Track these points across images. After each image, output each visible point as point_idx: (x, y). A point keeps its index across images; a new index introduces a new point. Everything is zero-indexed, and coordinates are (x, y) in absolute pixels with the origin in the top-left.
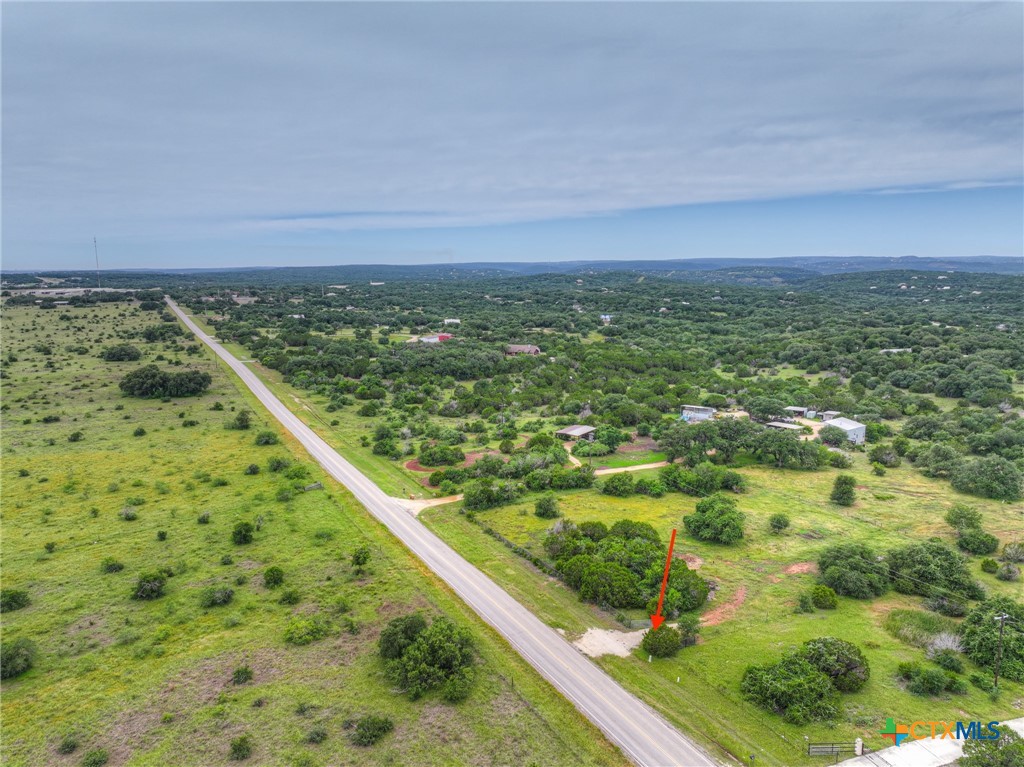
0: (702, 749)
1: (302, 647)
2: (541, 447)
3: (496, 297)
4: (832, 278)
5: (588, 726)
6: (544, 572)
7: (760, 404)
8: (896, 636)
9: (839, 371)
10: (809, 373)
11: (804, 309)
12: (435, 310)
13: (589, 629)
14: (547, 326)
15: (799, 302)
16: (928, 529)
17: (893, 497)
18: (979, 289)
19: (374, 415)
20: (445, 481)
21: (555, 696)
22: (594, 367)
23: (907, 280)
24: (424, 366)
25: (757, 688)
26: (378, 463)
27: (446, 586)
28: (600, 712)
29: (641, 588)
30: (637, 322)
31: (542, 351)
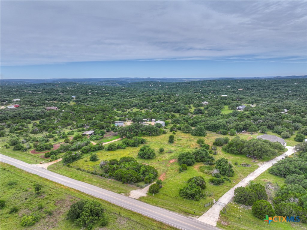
0: (181, 215)
1: (33, 226)
2: (80, 139)
3: (29, 91)
4: (132, 83)
5: (149, 219)
6: (106, 178)
7: (137, 119)
8: (204, 173)
9: (149, 108)
10: (141, 109)
11: (129, 92)
12: (5, 96)
13: (131, 191)
14: (55, 100)
15: (127, 90)
16: (193, 145)
17: (181, 139)
18: (167, 86)
19: (4, 136)
20: (52, 155)
21: (134, 213)
22: (79, 112)
23: (151, 84)
24: (16, 116)
25: (185, 194)
26: (17, 153)
27: (75, 190)
28: (150, 214)
29: (140, 175)
30: (85, 98)
31: (58, 108)
